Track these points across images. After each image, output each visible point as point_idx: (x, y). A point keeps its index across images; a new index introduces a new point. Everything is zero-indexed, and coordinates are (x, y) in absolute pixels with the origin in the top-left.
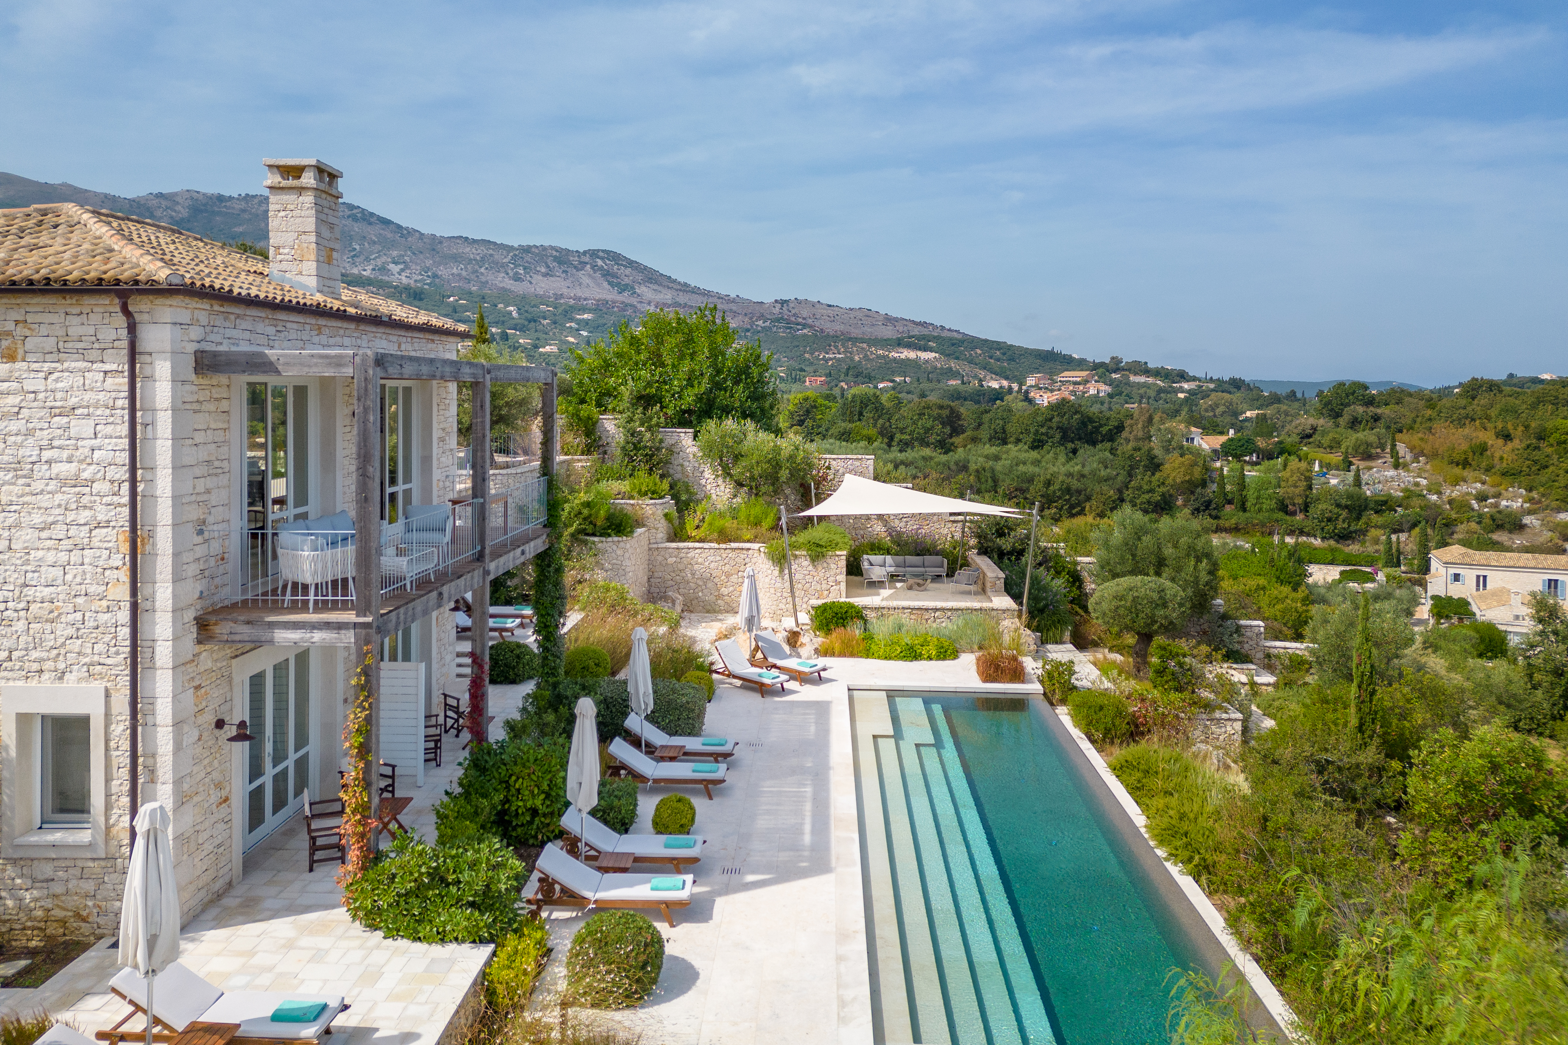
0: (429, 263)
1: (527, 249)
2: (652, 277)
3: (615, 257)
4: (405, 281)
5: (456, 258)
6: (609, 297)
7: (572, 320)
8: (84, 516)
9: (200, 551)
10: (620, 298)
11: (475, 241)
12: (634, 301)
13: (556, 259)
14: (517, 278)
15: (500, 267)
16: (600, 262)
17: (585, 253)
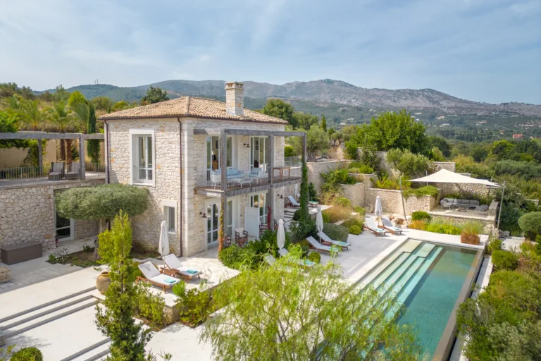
0: (364, 98)
1: (399, 91)
2: (446, 97)
3: (431, 91)
4: (356, 105)
5: (374, 96)
6: (429, 106)
7: (414, 115)
8: (174, 165)
9: (195, 174)
10: (433, 106)
11: (380, 90)
12: (438, 107)
13: (409, 93)
14: (395, 101)
15: (389, 98)
16: (426, 93)
17: (420, 90)
